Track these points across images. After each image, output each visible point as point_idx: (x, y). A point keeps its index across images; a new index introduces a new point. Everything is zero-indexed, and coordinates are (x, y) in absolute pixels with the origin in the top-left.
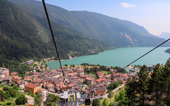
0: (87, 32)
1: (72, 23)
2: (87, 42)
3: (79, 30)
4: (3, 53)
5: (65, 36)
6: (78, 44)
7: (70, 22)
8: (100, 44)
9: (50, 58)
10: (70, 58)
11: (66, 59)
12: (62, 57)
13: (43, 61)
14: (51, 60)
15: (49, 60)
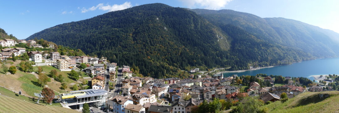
0: (282, 40)
1: (264, 30)
2: (278, 51)
3: (272, 38)
4: (171, 60)
5: (250, 43)
6: (265, 52)
7: (262, 30)
8: (295, 53)
9: (224, 68)
10: (251, 68)
11: (244, 69)
12: (239, 67)
13: (213, 70)
14: (225, 70)
15: (222, 71)
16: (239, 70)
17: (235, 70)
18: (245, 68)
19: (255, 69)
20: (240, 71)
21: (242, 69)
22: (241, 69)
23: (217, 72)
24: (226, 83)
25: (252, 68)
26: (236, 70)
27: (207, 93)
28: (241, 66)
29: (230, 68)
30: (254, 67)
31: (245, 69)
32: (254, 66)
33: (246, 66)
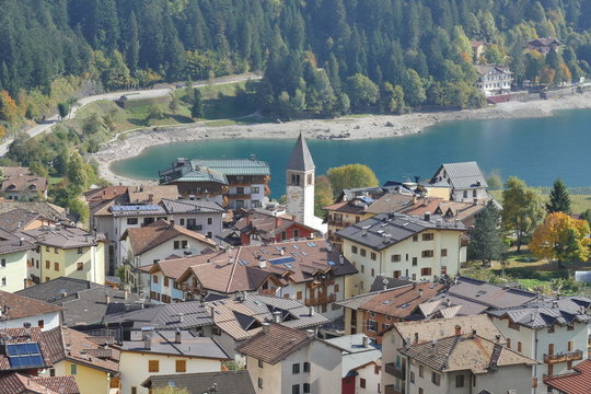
10: (487, 92)
11: (415, 105)
12: (362, 79)
13: (63, 111)
14: (185, 111)
15: (154, 116)
16: (361, 107)
17: (309, 115)
18: (421, 84)
19: (545, 107)
20: (366, 128)
21: (385, 95)
22: (382, 107)
23: (102, 131)
24: (415, 248)
25: (500, 97)
26: (326, 115)
27: (299, 358)
28: (382, 69)
29: (241, 80)
30: (531, 77)
31: (430, 105)
32: (532, 68)
33: (438, 72)
